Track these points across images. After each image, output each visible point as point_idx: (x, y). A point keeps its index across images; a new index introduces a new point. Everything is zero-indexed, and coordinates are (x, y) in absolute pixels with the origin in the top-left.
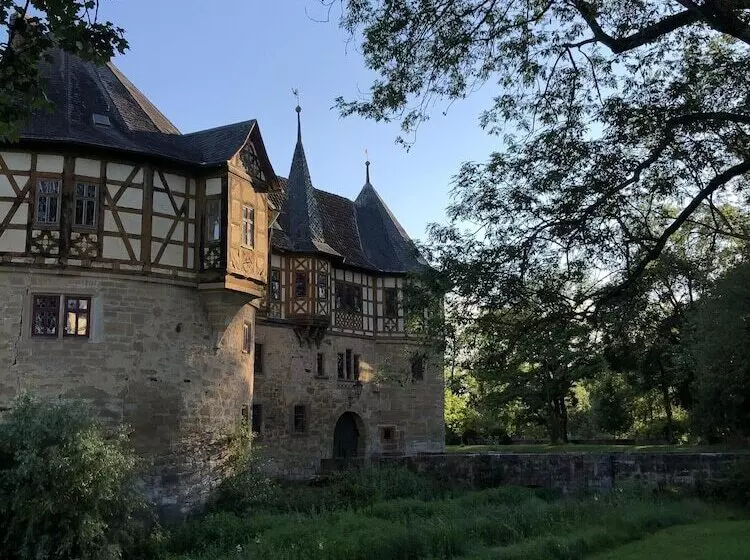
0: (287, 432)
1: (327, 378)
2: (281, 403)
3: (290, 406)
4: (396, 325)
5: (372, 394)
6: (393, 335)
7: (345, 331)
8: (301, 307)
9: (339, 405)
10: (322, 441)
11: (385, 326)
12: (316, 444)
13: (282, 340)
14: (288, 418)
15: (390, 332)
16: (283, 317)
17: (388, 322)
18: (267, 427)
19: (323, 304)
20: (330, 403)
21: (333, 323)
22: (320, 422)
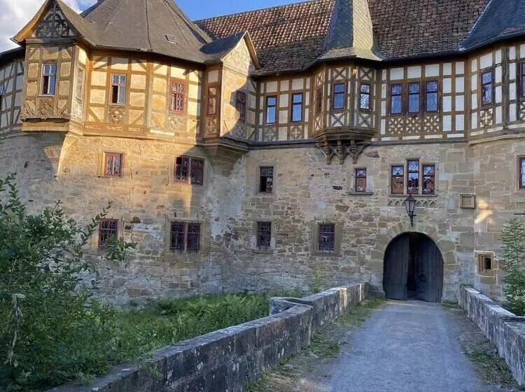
0: (306, 249)
1: (371, 194)
2: (299, 221)
3: (311, 224)
4: (493, 116)
5: (459, 211)
6: (490, 131)
7: (404, 138)
8: (338, 120)
9: (390, 224)
10: (362, 262)
11: (480, 120)
12: (353, 265)
13: (298, 160)
14: (309, 235)
15: (487, 127)
16: (306, 137)
17: (484, 115)
18: (279, 242)
19: (365, 115)
20: (377, 220)
21: (383, 132)
22: (359, 242)
